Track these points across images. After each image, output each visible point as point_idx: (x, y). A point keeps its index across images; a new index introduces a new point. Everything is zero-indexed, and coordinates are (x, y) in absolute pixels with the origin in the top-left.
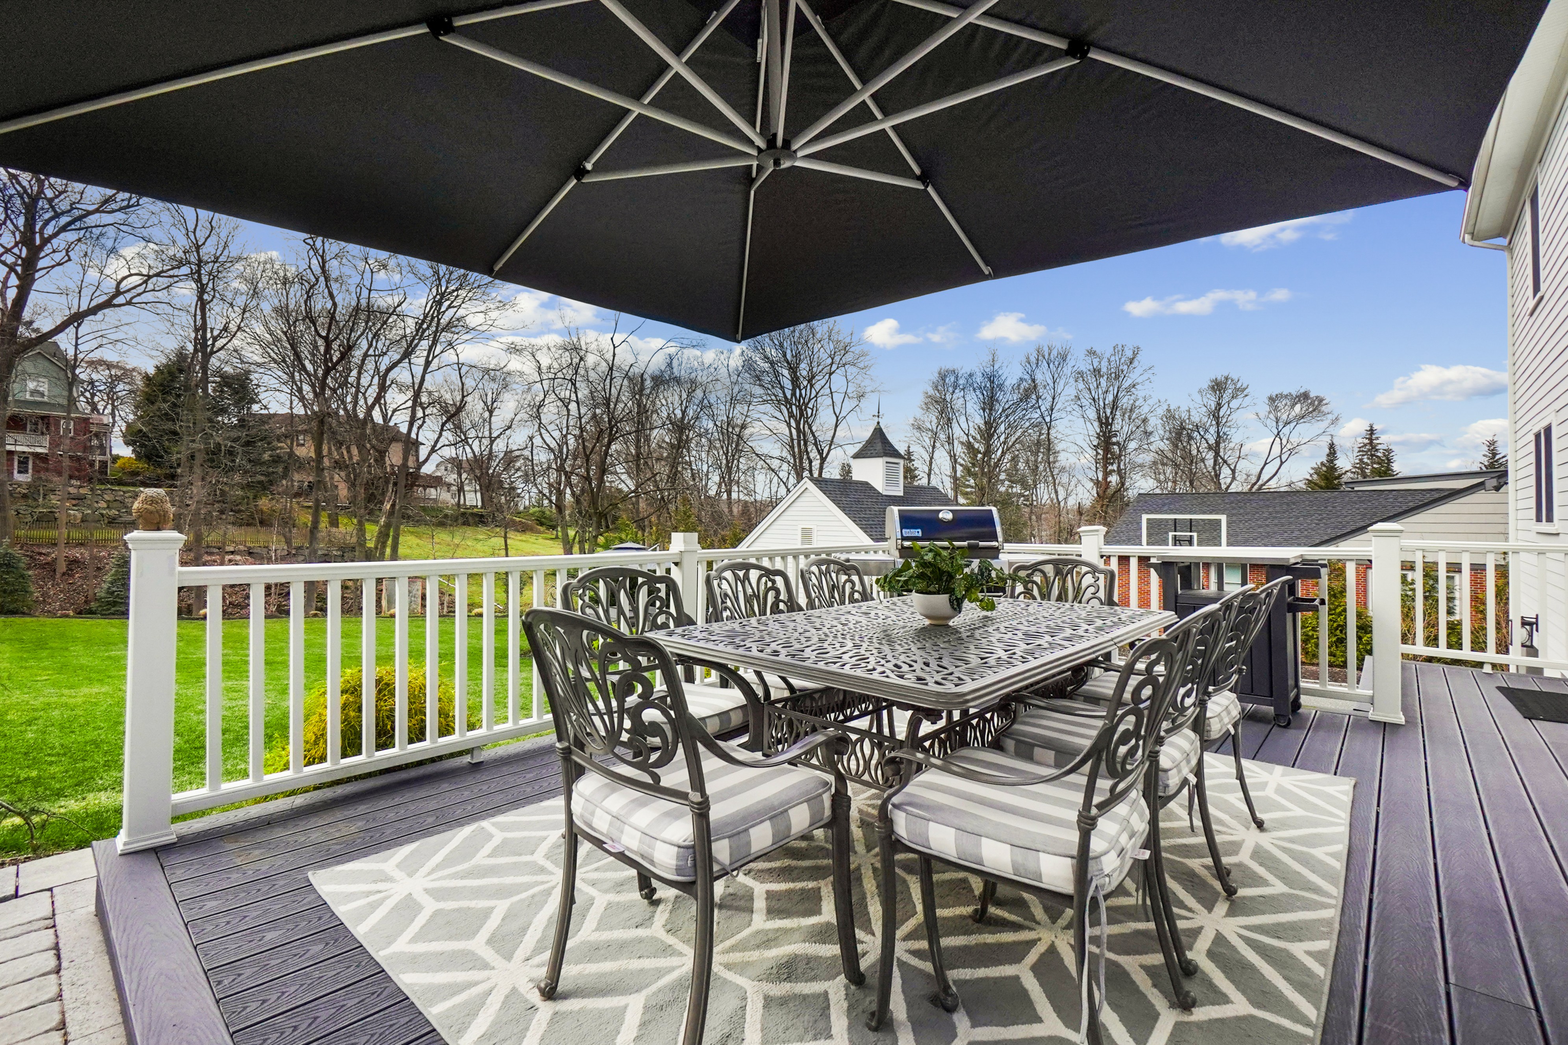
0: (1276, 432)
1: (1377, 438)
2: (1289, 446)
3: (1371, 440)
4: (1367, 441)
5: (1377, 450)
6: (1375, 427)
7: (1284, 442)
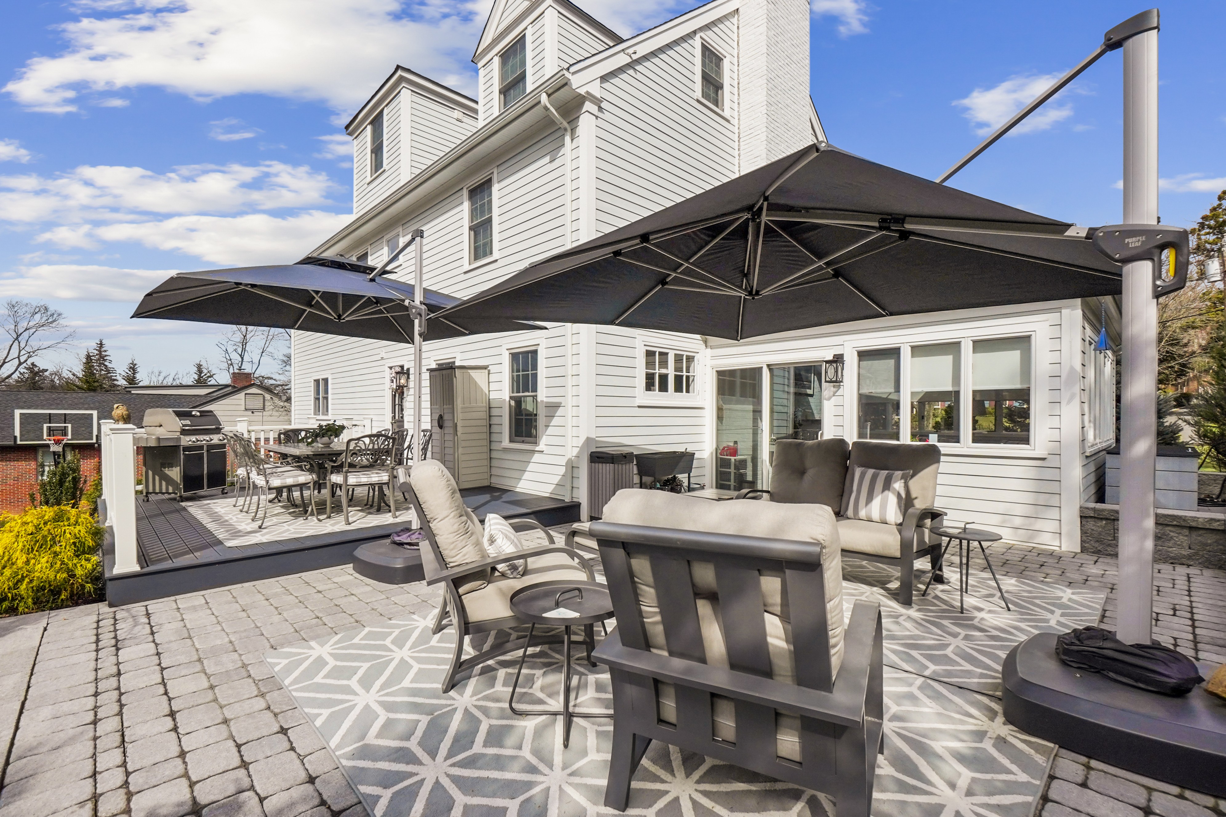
0: (15, 336)
1: (105, 351)
2: (28, 349)
3: (100, 351)
4: (97, 352)
5: (105, 360)
6: (104, 342)
7: (23, 345)
